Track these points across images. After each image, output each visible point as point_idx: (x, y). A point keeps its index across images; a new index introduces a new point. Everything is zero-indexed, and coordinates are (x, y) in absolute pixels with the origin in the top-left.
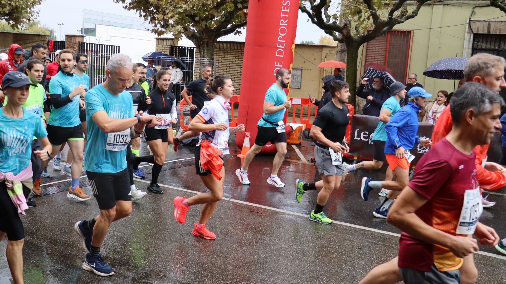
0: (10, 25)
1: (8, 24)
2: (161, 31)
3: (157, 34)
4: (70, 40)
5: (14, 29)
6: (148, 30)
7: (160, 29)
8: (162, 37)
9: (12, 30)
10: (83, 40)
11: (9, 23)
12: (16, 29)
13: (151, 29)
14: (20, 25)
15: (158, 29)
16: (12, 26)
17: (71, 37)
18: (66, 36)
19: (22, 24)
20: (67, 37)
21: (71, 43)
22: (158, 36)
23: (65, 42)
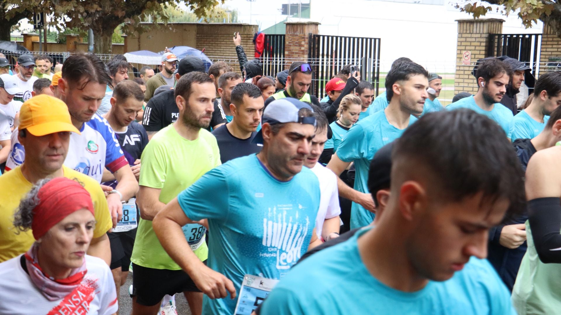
0: (193, 11)
1: (191, 10)
2: (479, 7)
3: (472, 14)
4: (294, 32)
5: (200, 17)
6: (458, 7)
7: (480, 4)
8: (481, 17)
9: (198, 18)
10: (317, 31)
11: (192, 8)
12: (202, 17)
13: (462, 5)
14: (209, 9)
15: (475, 4)
16: (197, 12)
17: (295, 26)
18: (288, 24)
19: (212, 7)
20: (288, 27)
21: (295, 37)
22: (474, 16)
23: (284, 36)
